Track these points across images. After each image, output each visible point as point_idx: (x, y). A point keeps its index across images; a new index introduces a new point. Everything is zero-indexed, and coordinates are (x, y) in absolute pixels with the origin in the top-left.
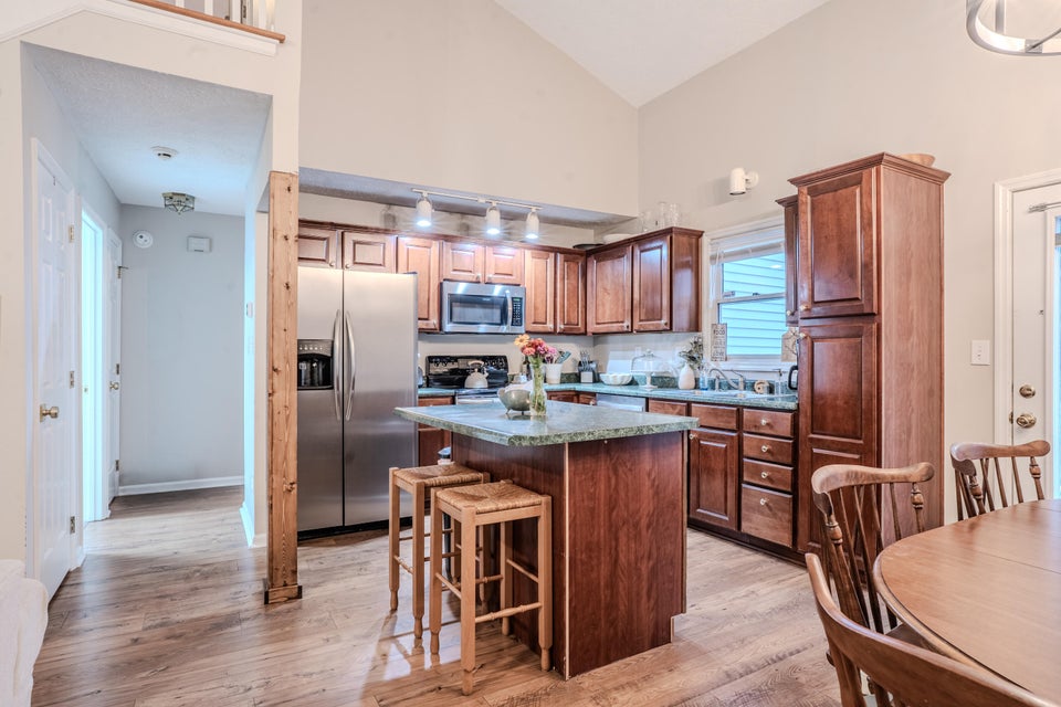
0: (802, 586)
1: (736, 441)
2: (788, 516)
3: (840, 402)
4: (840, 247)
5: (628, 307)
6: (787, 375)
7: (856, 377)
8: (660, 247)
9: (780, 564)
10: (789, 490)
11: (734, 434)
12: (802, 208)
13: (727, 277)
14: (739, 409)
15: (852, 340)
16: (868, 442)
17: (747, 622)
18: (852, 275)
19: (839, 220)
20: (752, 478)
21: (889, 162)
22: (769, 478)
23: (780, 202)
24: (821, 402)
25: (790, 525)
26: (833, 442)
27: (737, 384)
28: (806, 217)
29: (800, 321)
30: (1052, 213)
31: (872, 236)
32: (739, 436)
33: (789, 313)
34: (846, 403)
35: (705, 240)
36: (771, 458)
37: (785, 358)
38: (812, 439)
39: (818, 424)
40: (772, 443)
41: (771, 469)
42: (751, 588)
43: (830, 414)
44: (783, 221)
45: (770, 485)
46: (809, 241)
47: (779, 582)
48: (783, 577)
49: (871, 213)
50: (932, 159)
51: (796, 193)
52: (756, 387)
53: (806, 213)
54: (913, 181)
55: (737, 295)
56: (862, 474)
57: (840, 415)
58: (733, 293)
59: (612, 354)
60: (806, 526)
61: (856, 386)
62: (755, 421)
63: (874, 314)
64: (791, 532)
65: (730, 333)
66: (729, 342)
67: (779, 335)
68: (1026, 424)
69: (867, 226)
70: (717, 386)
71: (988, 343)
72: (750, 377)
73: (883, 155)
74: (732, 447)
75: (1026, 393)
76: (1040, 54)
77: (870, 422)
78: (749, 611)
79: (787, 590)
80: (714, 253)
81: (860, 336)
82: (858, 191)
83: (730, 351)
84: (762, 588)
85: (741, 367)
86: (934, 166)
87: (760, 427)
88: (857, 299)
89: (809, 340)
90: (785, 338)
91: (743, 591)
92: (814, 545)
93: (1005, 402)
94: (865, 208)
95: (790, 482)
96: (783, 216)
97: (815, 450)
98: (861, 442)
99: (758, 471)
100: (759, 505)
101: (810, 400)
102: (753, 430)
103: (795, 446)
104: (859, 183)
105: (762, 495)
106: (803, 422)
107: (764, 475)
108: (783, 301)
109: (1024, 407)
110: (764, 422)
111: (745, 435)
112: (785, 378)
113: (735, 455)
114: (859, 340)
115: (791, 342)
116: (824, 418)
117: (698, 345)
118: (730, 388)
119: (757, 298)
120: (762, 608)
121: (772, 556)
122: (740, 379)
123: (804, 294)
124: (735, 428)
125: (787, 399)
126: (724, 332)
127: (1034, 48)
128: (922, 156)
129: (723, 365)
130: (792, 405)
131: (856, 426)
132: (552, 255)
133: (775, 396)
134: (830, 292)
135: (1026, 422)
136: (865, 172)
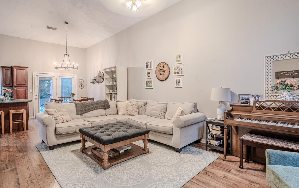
4: (21, 77)
18: (24, 81)
46: (16, 76)
61: (25, 95)
69: (26, 75)
71: (32, 90)
75: (36, 95)
88: (24, 84)
89: (16, 89)
93: (34, 97)
94: (26, 73)
109: (36, 97)
134: (20, 83)
135: (36, 99)
136: (26, 69)
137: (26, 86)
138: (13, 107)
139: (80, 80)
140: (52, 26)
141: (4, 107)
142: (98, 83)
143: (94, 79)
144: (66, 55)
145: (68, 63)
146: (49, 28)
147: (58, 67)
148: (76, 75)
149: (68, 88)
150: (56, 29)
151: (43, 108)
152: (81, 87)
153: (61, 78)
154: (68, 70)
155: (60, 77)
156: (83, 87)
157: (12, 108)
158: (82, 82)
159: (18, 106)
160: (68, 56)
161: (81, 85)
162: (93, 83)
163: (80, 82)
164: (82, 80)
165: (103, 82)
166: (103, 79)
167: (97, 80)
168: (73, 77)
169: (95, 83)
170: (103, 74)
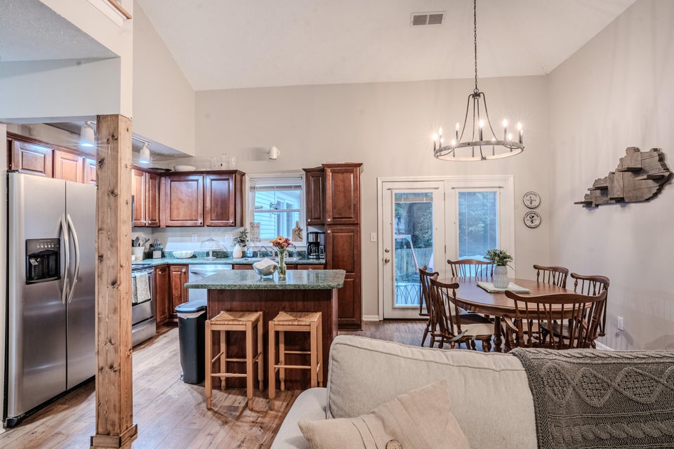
3: (345, 259)
4: (345, 196)
5: (200, 210)
7: (352, 248)
8: (228, 179)
12: (328, 177)
13: (257, 200)
15: (350, 234)
16: (356, 273)
18: (350, 208)
19: (344, 185)
23: (303, 169)
24: (337, 259)
28: (330, 182)
29: (326, 226)
30: (394, 191)
31: (357, 194)
33: (309, 220)
34: (347, 259)
35: (247, 178)
43: (341, 264)
46: (331, 192)
49: (357, 185)
53: (330, 180)
55: (263, 209)
57: (345, 264)
59: (170, 239)
61: (352, 252)
63: (358, 224)
66: (261, 231)
69: (356, 190)
71: (376, 234)
75: (387, 251)
77: (357, 265)
80: (251, 185)
81: (353, 232)
82: (352, 175)
83: (262, 236)
88: (352, 218)
89: (331, 234)
93: (381, 254)
94: (355, 182)
98: (353, 274)
101: (331, 259)
104: (353, 172)
109: (387, 256)
114: (353, 234)
116: (339, 265)
117: (244, 233)
119: (277, 211)
122: (273, 251)
126: (257, 227)
131: (351, 267)
132: (144, 174)
134: (340, 214)
135: (387, 261)
136: (355, 169)
137: (356, 222)
138: (289, 301)
139: (526, 195)
140: (428, 10)
141: (266, 301)
143: (597, 188)
144: (476, 95)
145: (482, 123)
146: (419, 20)
147: (442, 146)
148: (512, 178)
149: (484, 222)
150: (441, 16)
151: (409, 288)
152: (529, 223)
153: (460, 193)
154: (483, 158)
155: (458, 191)
156: (536, 222)
157: (286, 304)
158: (535, 204)
159: (304, 301)
160: (481, 100)
161: (532, 215)
162: (588, 204)
163: (528, 203)
164: (533, 197)
165: (660, 196)
166: (658, 183)
167: (615, 190)
168: (500, 187)
169: (597, 206)
170: (659, 155)
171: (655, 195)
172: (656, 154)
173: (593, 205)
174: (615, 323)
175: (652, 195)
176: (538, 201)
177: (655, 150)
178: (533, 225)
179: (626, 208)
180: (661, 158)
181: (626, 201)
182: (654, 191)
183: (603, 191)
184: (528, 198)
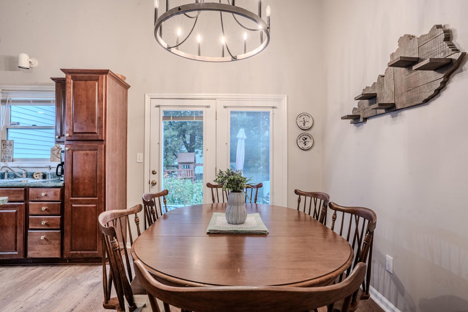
0: (68, 275)
1: (23, 208)
2: (58, 242)
3: (86, 181)
4: (87, 108)
6: (56, 169)
7: (94, 168)
9: (53, 268)
10: (59, 228)
11: (22, 203)
12: (68, 85)
13: (13, 114)
14: (26, 189)
15: (93, 152)
16: (100, 198)
17: (39, 308)
18: (93, 122)
19: (87, 95)
20: (35, 226)
21: (110, 74)
22: (47, 224)
23: (53, 79)
24: (77, 181)
25: (59, 246)
26: (83, 200)
27: (22, 174)
28: (70, 91)
29: (65, 142)
30: (162, 109)
31: (103, 105)
32: (26, 204)
33: (57, 137)
34: (89, 181)
36: (47, 213)
37: (53, 160)
38: (72, 200)
39: (75, 192)
40: (48, 205)
41: (48, 219)
42: (37, 288)
43: (81, 187)
44: (55, 90)
45: (47, 228)
46: (72, 103)
47: (55, 277)
48: (57, 274)
49: (103, 95)
50: (125, 78)
51: (65, 77)
52: (34, 176)
53: (70, 88)
54: (118, 85)
55: (21, 125)
56: (117, 213)
57: (86, 187)
58: (18, 123)
60: (69, 244)
61: (95, 173)
62: (37, 194)
63: (103, 140)
64: (59, 249)
65: (15, 146)
66: (15, 151)
67: (50, 148)
68: (154, 184)
69: (100, 100)
70: (6, 176)
71: (142, 154)
72: (30, 171)
73: (108, 70)
74: (21, 211)
75: (154, 173)
76: (170, 51)
77: (101, 188)
78: (39, 302)
79: (60, 280)
80: (4, 98)
81: (97, 150)
82: (97, 84)
83: (16, 156)
84: (44, 285)
85: (24, 165)
86: (125, 81)
87: (41, 197)
88: (95, 133)
89: (70, 151)
90: (53, 150)
91: (32, 291)
92: (72, 252)
93: (148, 177)
94: (100, 92)
95: (59, 223)
96: (55, 87)
97: (73, 205)
98: (97, 198)
99: (39, 221)
100: (40, 240)
101: (70, 181)
102: (36, 200)
103: (62, 205)
104: (97, 80)
105: (42, 234)
106: (67, 193)
107: (43, 223)
108: (53, 131)
109: (154, 178)
110: (43, 194)
111: (30, 203)
112: (54, 170)
113: (23, 215)
114: (96, 151)
115: (56, 152)
116: (78, 189)
118: (15, 176)
119: (34, 127)
120: (47, 296)
121: (47, 265)
122: (24, 172)
123: (67, 128)
124: (23, 200)
125: (54, 181)
126: (11, 145)
127: (169, 49)
128: (122, 76)
129: (10, 164)
130: (61, 184)
131: (94, 191)
133: (47, 180)
134: (82, 128)
136: (100, 76)
137: (100, 138)
139: (300, 116)
142: (388, 117)
143: (365, 97)
148: (286, 98)
152: (302, 145)
153: (232, 112)
154: (234, 58)
155: (230, 110)
156: (309, 144)
158: (308, 125)
161: (305, 137)
162: (356, 119)
163: (301, 124)
164: (307, 118)
165: (445, 94)
166: (442, 73)
167: (385, 96)
168: (273, 107)
169: (365, 119)
170: (445, 32)
171: (438, 92)
172: (441, 31)
173: (361, 120)
174: (383, 264)
175: (432, 92)
176: (311, 122)
177: (439, 27)
178: (305, 147)
179: (398, 118)
180: (448, 37)
181: (398, 107)
182: (437, 85)
183: (372, 101)
184: (301, 119)
